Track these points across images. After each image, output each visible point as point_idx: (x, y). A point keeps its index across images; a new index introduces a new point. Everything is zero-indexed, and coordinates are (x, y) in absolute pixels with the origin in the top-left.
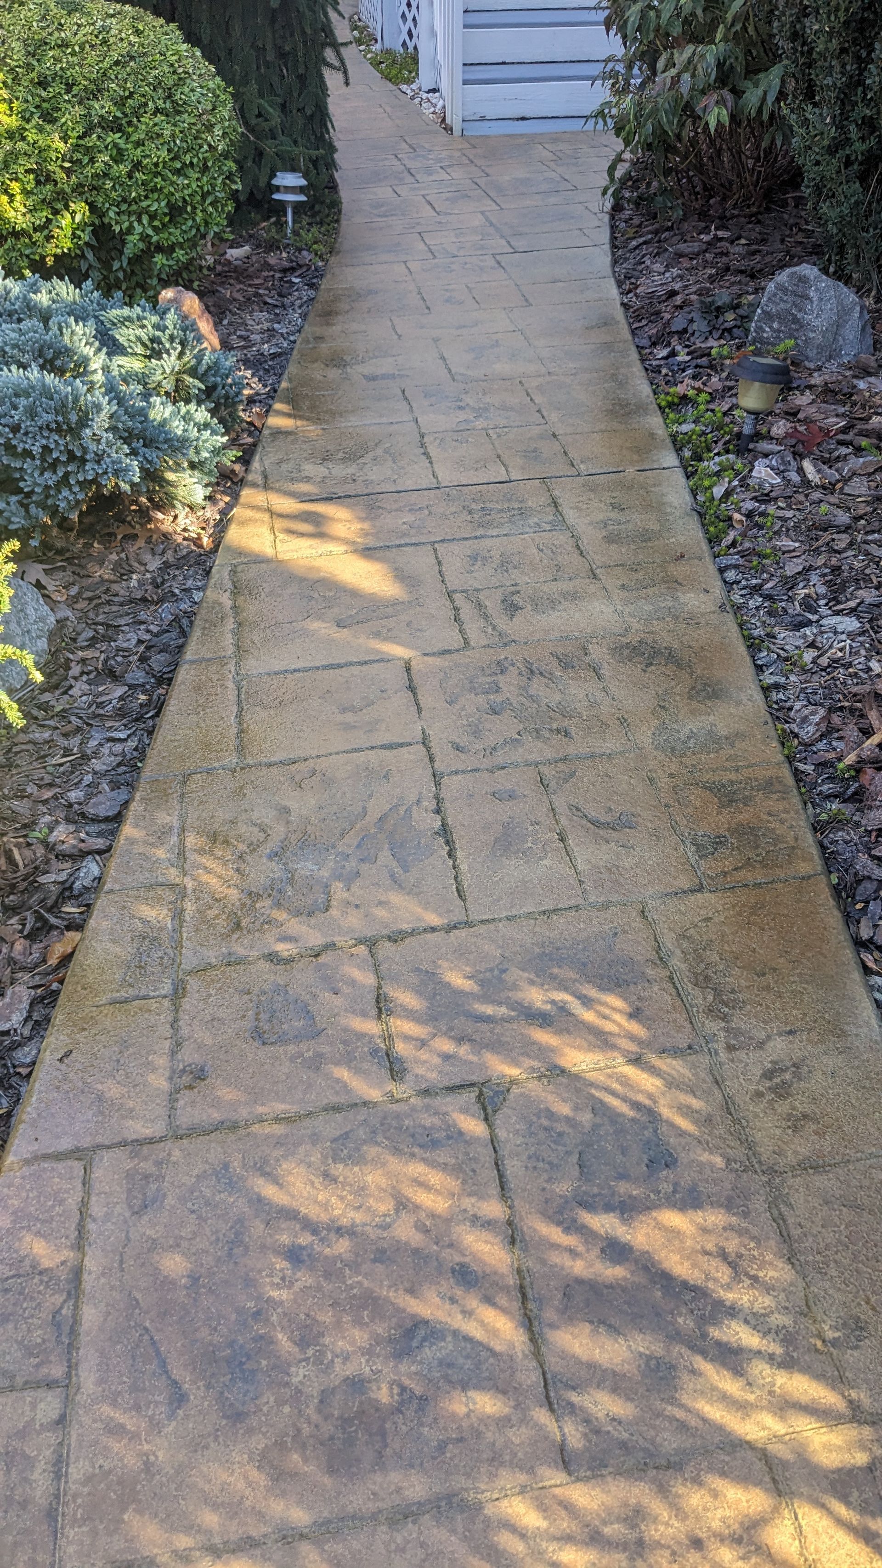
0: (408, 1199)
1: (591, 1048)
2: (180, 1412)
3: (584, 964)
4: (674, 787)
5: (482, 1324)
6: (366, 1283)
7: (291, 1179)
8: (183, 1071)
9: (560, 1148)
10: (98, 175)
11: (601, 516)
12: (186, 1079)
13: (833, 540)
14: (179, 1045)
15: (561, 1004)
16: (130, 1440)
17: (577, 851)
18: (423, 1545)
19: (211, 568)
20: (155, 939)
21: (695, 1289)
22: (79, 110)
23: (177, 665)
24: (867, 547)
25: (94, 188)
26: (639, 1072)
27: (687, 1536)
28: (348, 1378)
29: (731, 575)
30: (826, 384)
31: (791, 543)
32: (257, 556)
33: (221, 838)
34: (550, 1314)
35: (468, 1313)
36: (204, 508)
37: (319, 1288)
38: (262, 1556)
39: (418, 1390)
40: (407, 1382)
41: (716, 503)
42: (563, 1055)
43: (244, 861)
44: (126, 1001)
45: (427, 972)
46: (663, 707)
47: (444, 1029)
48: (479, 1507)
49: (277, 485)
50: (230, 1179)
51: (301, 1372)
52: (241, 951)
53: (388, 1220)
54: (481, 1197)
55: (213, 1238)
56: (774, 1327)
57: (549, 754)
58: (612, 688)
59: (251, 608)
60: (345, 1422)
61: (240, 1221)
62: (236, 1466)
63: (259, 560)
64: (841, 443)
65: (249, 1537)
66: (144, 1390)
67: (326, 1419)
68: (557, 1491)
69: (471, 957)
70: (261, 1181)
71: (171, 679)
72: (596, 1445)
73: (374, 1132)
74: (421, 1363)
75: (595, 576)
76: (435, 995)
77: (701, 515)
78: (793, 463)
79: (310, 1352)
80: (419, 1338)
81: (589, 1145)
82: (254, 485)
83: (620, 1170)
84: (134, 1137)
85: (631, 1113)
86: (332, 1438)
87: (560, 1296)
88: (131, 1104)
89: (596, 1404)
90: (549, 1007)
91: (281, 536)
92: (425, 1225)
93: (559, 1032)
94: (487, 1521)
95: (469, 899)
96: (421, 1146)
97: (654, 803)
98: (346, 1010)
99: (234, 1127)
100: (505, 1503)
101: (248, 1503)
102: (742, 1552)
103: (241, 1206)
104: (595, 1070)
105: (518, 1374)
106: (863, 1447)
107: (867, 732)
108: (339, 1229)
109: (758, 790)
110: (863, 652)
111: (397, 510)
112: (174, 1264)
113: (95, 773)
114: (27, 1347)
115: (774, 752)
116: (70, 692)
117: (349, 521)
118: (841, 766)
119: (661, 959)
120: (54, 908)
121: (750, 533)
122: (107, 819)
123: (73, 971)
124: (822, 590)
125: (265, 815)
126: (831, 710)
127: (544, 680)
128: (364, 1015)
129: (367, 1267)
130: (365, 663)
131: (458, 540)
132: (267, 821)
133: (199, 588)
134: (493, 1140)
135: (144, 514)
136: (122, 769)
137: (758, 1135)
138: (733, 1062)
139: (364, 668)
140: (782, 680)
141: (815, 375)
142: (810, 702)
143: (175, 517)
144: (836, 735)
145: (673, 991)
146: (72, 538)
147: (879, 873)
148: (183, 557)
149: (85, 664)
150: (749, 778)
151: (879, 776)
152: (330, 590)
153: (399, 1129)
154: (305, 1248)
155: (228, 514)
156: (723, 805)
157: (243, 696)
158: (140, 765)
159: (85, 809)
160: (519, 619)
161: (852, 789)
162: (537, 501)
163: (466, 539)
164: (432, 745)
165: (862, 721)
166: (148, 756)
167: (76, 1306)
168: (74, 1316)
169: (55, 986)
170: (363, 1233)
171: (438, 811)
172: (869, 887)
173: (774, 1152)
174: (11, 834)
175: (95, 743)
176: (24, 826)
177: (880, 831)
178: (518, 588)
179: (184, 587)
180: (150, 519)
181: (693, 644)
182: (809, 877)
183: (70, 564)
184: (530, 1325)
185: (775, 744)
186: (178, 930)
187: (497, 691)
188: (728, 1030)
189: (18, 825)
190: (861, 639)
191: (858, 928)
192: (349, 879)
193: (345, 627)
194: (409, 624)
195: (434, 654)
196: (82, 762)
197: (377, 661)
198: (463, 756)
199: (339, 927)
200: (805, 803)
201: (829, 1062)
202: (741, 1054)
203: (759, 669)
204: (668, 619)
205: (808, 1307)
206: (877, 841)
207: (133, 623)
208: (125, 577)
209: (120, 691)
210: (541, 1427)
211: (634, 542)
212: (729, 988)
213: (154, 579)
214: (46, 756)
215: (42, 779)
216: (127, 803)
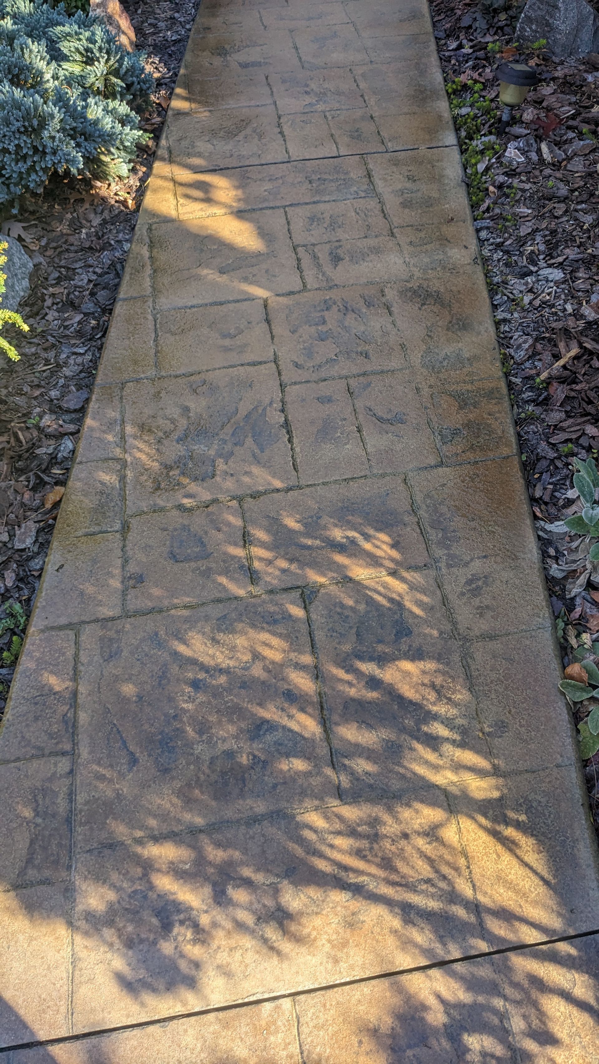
0: (260, 653)
1: (368, 565)
2: (135, 768)
3: (368, 514)
4: (431, 395)
5: (298, 722)
6: (235, 700)
7: (193, 641)
8: (130, 578)
9: (346, 625)
11: (399, 186)
12: (132, 582)
13: (555, 208)
14: (126, 561)
15: (352, 539)
16: (109, 782)
17: (368, 439)
18: (263, 836)
19: (135, 225)
20: (109, 494)
21: (415, 704)
23: (115, 300)
24: (577, 214)
26: (394, 580)
27: (401, 833)
28: (225, 751)
29: (483, 234)
30: (566, 76)
31: (526, 210)
32: (165, 217)
33: (147, 428)
34: (335, 718)
35: (291, 717)
36: (128, 177)
37: (209, 703)
38: (180, 840)
39: (263, 758)
40: (257, 753)
41: (479, 176)
42: (351, 570)
44: (93, 534)
45: (273, 518)
46: (430, 336)
47: (282, 553)
48: (293, 817)
49: (178, 159)
50: (159, 641)
51: (200, 748)
52: (161, 503)
53: (248, 665)
54: (301, 653)
55: (150, 674)
56: (457, 725)
57: (355, 370)
58: (398, 323)
59: (162, 257)
60: (223, 774)
61: (165, 665)
62: (165, 796)
63: (167, 220)
64: (569, 128)
65: (173, 832)
66: (115, 757)
67: (213, 772)
68: (334, 809)
69: (301, 509)
70: (176, 643)
71: (111, 310)
72: (357, 786)
73: (241, 615)
74: (264, 743)
75: (393, 235)
76: (278, 532)
77: (468, 185)
78: (535, 145)
79: (204, 737)
80: (264, 730)
81: (363, 623)
82: (163, 159)
83: (380, 638)
84: (103, 617)
85: (388, 605)
86: (216, 782)
87: (341, 708)
88: (100, 597)
89: (358, 765)
91: (181, 201)
92: (268, 668)
93: (350, 556)
94: (298, 823)
95: (300, 470)
96: (267, 623)
97: (418, 406)
98: (225, 542)
99: (161, 611)
100: (307, 815)
101: (172, 814)
102: (428, 840)
103: (165, 656)
104: (369, 579)
105: (317, 749)
106: (498, 789)
107: (557, 357)
108: (221, 670)
109: (484, 397)
110: (563, 297)
111: (260, 180)
112: (129, 689)
113: (66, 377)
114: (49, 734)
115: (497, 370)
116: (46, 318)
117: (227, 189)
118: (538, 380)
119: (413, 510)
120: (46, 470)
121: (500, 201)
122: (75, 411)
123: (61, 514)
124: (542, 247)
125: (174, 412)
126: (537, 340)
127: (354, 316)
128: (236, 544)
129: (236, 691)
130: (237, 301)
131: (302, 204)
132: (175, 416)
133: (127, 241)
134: (309, 620)
135: (88, 183)
136: (83, 375)
137: (460, 618)
138: (449, 575)
139: (237, 305)
140: (509, 316)
141: (559, 68)
142: (524, 333)
143: (109, 185)
144: (538, 357)
145: (418, 531)
146: (40, 202)
147: (552, 454)
148: (116, 216)
149: (54, 297)
150: (479, 388)
151: (560, 388)
152: (215, 244)
153: (255, 613)
154: (201, 680)
155: (145, 182)
156: (461, 408)
157: (158, 326)
158: (94, 372)
159: (61, 404)
160: (339, 268)
161: (543, 397)
162: (356, 173)
163: (307, 204)
164: (280, 363)
165: (555, 349)
166: (99, 368)
167: (75, 713)
168: (75, 717)
169: (51, 521)
170: (234, 672)
171: (283, 411)
172: (544, 463)
173: (468, 628)
174: (16, 421)
175: (65, 356)
176: (24, 415)
177: (556, 426)
178: (341, 243)
179: (117, 239)
180: (92, 187)
181: (454, 288)
182: (508, 457)
183: (40, 222)
184: (324, 723)
185: (498, 364)
186: (123, 489)
187: (323, 324)
188: (448, 555)
189: (20, 414)
190: (563, 286)
191: (534, 490)
192: (227, 457)
193: (224, 273)
194: (267, 271)
195: (283, 295)
196: (56, 369)
197: (246, 300)
198: (300, 371)
199: (221, 489)
200: (513, 406)
201: (505, 575)
202: (455, 570)
203: (495, 307)
204: (438, 269)
205: (477, 715)
206: (553, 433)
207: (85, 266)
208: (77, 231)
209: (78, 318)
210: (327, 777)
211: (421, 207)
212: (452, 529)
213: (97, 233)
214: (34, 365)
215: (33, 382)
216: (87, 400)
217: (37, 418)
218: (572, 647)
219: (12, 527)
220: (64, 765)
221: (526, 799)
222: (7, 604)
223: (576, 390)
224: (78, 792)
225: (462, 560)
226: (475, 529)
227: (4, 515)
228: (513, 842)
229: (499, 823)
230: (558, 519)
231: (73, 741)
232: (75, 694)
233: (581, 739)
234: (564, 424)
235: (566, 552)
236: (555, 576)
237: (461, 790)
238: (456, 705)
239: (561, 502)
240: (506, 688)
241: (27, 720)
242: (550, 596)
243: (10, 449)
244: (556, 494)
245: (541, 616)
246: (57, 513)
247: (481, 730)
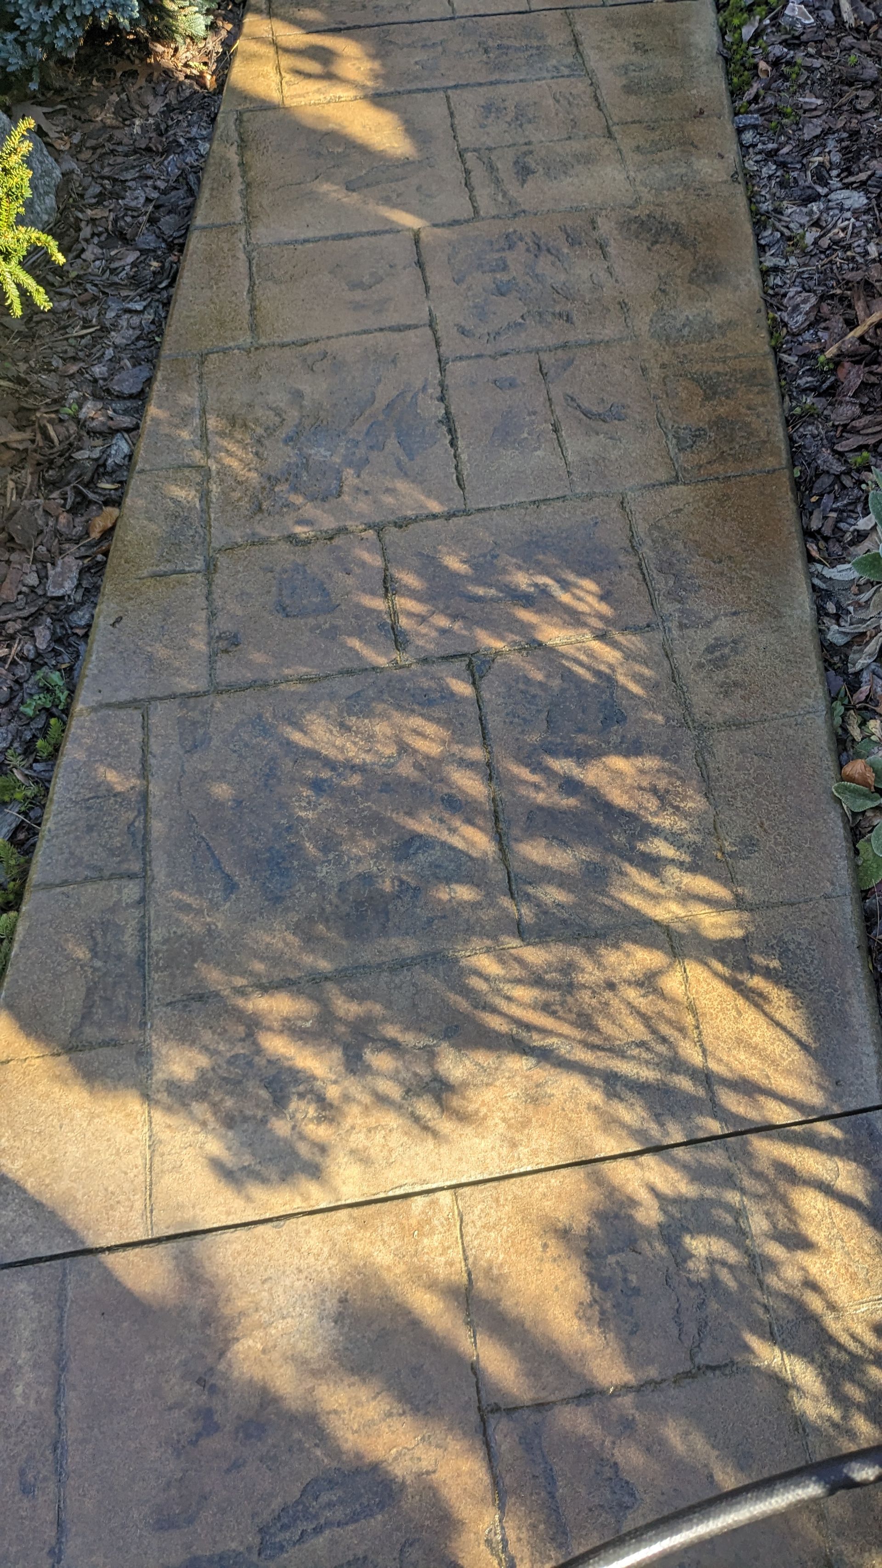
0: (408, 745)
1: (566, 624)
2: (233, 896)
3: (566, 551)
4: (664, 378)
5: (464, 838)
6: (374, 808)
7: (314, 727)
8: (219, 638)
9: (532, 707)
11: (622, 60)
12: (222, 645)
13: (857, 97)
14: (214, 614)
15: (542, 587)
16: (196, 914)
17: (568, 443)
18: (414, 985)
19: (216, 114)
20: (187, 518)
21: (629, 814)
23: (187, 229)
26: (603, 646)
27: (605, 982)
28: (360, 874)
29: (748, 137)
31: (814, 100)
32: (263, 101)
33: (240, 421)
34: (516, 832)
35: (453, 831)
36: (205, 39)
37: (338, 810)
38: (298, 990)
39: (413, 884)
40: (404, 877)
41: (744, 46)
42: (540, 631)
43: (262, 445)
44: (164, 575)
45: (428, 556)
46: (663, 291)
47: (441, 606)
48: (456, 961)
49: (282, 11)
50: (264, 727)
51: (325, 870)
52: (264, 532)
53: (392, 760)
54: (467, 745)
55: (252, 772)
56: (687, 843)
57: (551, 340)
58: (617, 270)
59: (259, 163)
60: (358, 904)
61: (273, 759)
62: (276, 933)
63: (265, 106)
65: (288, 979)
66: (204, 881)
67: (344, 902)
68: (512, 951)
69: (468, 543)
70: (289, 729)
71: (182, 246)
72: (544, 922)
73: (381, 692)
74: (416, 864)
75: (610, 135)
76: (434, 577)
77: (727, 61)
79: (331, 856)
80: (415, 847)
81: (557, 705)
82: (258, 11)
83: (580, 725)
84: (182, 691)
85: (593, 680)
86: (348, 915)
87: (524, 819)
88: (177, 664)
89: (546, 894)
90: (532, 589)
91: (288, 77)
92: (421, 765)
93: (539, 611)
94: (461, 970)
95: (468, 488)
96: (419, 704)
97: (644, 395)
98: (357, 589)
99: (265, 685)
100: (475, 958)
101: (286, 957)
102: (642, 992)
103: (273, 747)
104: (567, 644)
105: (489, 873)
106: (740, 925)
107: (852, 324)
108: (353, 767)
109: (742, 383)
110: (864, 233)
111: (409, 46)
112: (222, 791)
113: (116, 347)
114: (110, 850)
115: (762, 343)
116: (83, 256)
117: (358, 59)
118: (822, 358)
119: (633, 547)
120: (91, 484)
121: (774, 85)
122: (131, 397)
123: (116, 546)
124: (836, 158)
125: (279, 398)
126: (822, 298)
127: (550, 257)
128: (373, 593)
129: (374, 796)
130: (375, 233)
131: (473, 86)
132: (281, 405)
133: (204, 139)
134: (478, 700)
135: (143, 47)
136: (141, 343)
137: (695, 699)
138: (683, 638)
139: (373, 239)
140: (781, 263)
142: (804, 289)
143: (176, 50)
144: (823, 325)
145: (640, 577)
146: (70, 75)
147: (837, 468)
148: (187, 99)
149: (94, 225)
150: (735, 370)
151: (854, 370)
152: (339, 146)
153: (402, 690)
154: (325, 781)
155: (231, 46)
156: (707, 398)
157: (254, 269)
158: (157, 339)
159: (110, 386)
160: (530, 185)
161: (828, 383)
162: (557, 38)
163: (480, 85)
164: (438, 327)
165: (849, 311)
166: (166, 332)
167: (146, 821)
168: (145, 827)
169: (100, 557)
170: (372, 770)
171: (442, 399)
172: (826, 481)
173: (706, 713)
174: (43, 410)
175: (113, 314)
176: (55, 401)
177: (845, 426)
178: (531, 148)
179: (188, 135)
180: (150, 53)
181: (701, 219)
182: (774, 471)
183: (70, 106)
184: (500, 838)
185: (764, 334)
186: (206, 511)
187: (504, 269)
188: (682, 612)
189: (48, 400)
190: (865, 218)
191: (810, 519)
192: (359, 466)
193: (354, 191)
194: (419, 189)
195: (443, 225)
196: (102, 334)
197: (386, 232)
198: (468, 341)
199: (351, 512)
200: (783, 396)
201: (763, 639)
202: (691, 632)
203: (762, 249)
204: (679, 189)
205: (715, 829)
206: (841, 436)
207: (140, 177)
208: (127, 122)
209: (132, 256)
210: (504, 909)
211: (654, 93)
212: (688, 574)
213: (158, 125)
214: (65, 327)
215: (66, 352)
216: (149, 381)
217: (75, 406)
218: (854, 740)
219: (42, 564)
220: (131, 891)
221: (780, 939)
222: (40, 674)
223: (877, 374)
224: (153, 927)
225: (701, 618)
226: (722, 574)
227: (30, 548)
228: (761, 995)
229: (741, 971)
230: (842, 560)
231: (144, 859)
232: (145, 796)
233: (860, 863)
234: (857, 424)
235: (851, 609)
236: (835, 641)
237: (689, 927)
238: (686, 815)
239: (848, 537)
240: (758, 794)
241: (76, 829)
242: (826, 670)
243: (35, 451)
244: (842, 525)
245: (812, 695)
246: (110, 546)
247: (720, 849)
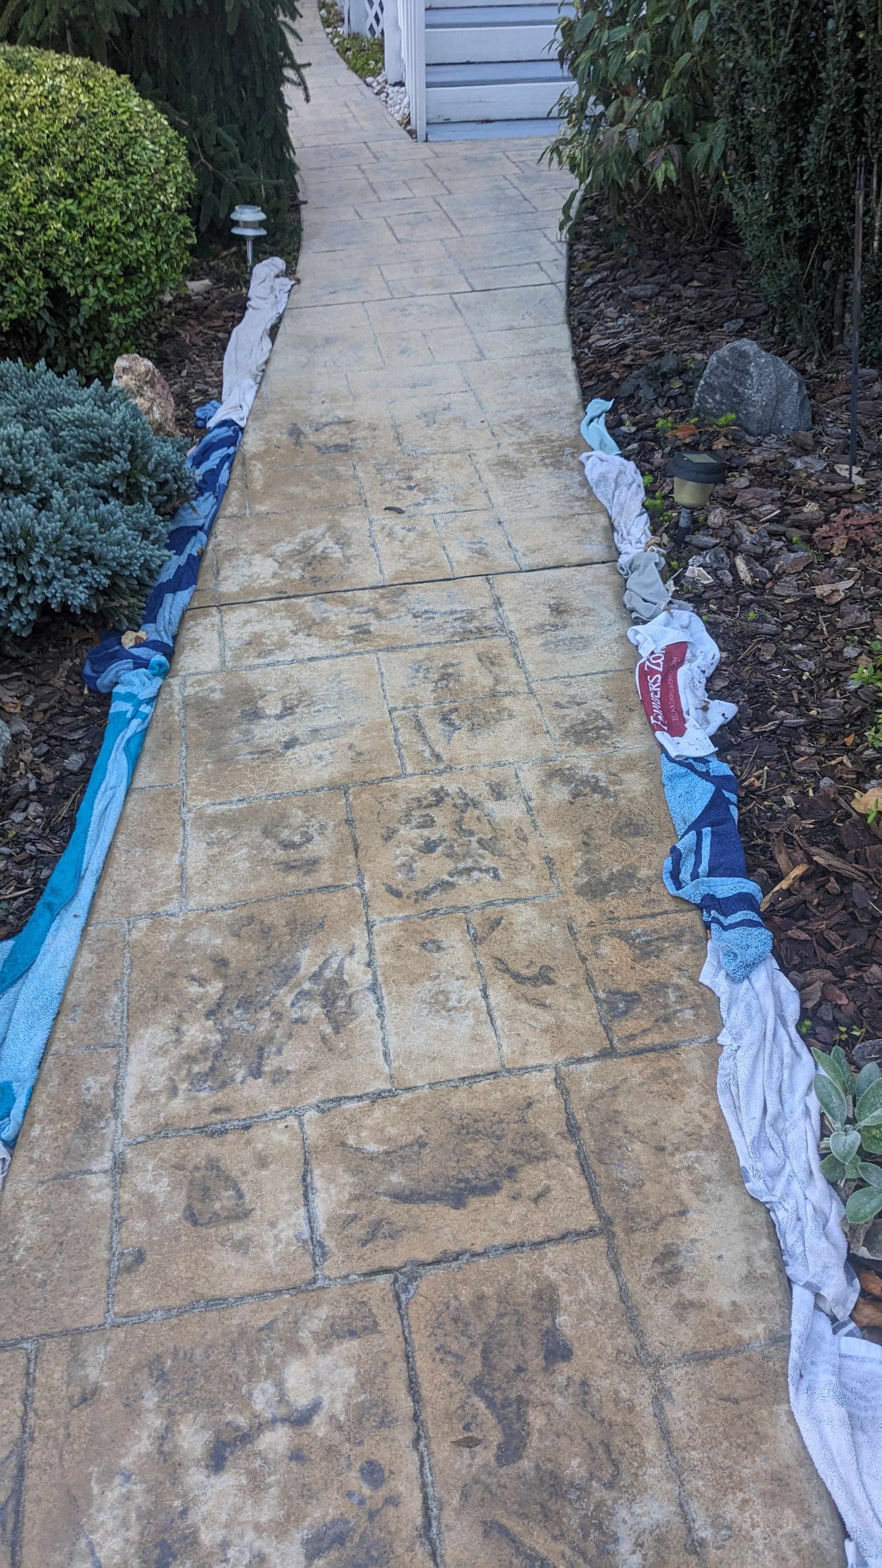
3: (499, 1138)
4: (595, 939)
8: (122, 1254)
9: (465, 1339)
10: (50, 243)
11: (540, 620)
12: (125, 1262)
13: (759, 650)
14: (118, 1225)
15: (474, 1183)
17: (500, 1012)
20: (98, 1107)
22: (28, 178)
24: (792, 658)
25: (47, 254)
30: (765, 462)
33: (164, 994)
42: (473, 1239)
43: (185, 1021)
44: (69, 1176)
45: (355, 1146)
46: (589, 846)
47: (364, 1209)
49: (228, 583)
52: (181, 1120)
53: (305, 1414)
57: (478, 898)
58: (541, 824)
64: (774, 534)
69: (394, 1130)
73: (296, 1322)
75: (528, 691)
78: (726, 560)
81: (493, 1336)
83: (520, 1363)
84: (75, 1325)
87: (458, 1496)
90: (463, 1185)
93: (471, 1214)
95: (395, 1064)
97: (573, 956)
98: (275, 1189)
99: (168, 1315)
107: (776, 877)
109: (671, 941)
110: (781, 782)
111: (343, 613)
117: (296, 625)
119: (572, 1130)
125: (207, 970)
127: (477, 813)
128: (291, 1193)
130: (306, 792)
131: (403, 648)
132: (206, 975)
134: (405, 1330)
137: (647, 1325)
138: (629, 1245)
139: (306, 798)
141: (755, 451)
145: (579, 1169)
150: (663, 927)
153: (319, 1318)
156: (637, 959)
157: (186, 832)
160: (453, 741)
162: (476, 602)
163: (409, 647)
164: (366, 889)
165: (772, 864)
167: (17, 1505)
168: (16, 1513)
171: (370, 966)
173: (662, 1344)
178: (454, 705)
181: (620, 771)
182: (711, 1040)
187: (431, 826)
188: (627, 1212)
190: (778, 766)
192: (282, 1042)
193: (288, 750)
194: (350, 747)
195: (371, 783)
197: (318, 790)
198: (396, 902)
199: (275, 1096)
202: (637, 1237)
211: (569, 650)
212: (632, 1161)
225: (648, 1219)
245: (778, 1319)
